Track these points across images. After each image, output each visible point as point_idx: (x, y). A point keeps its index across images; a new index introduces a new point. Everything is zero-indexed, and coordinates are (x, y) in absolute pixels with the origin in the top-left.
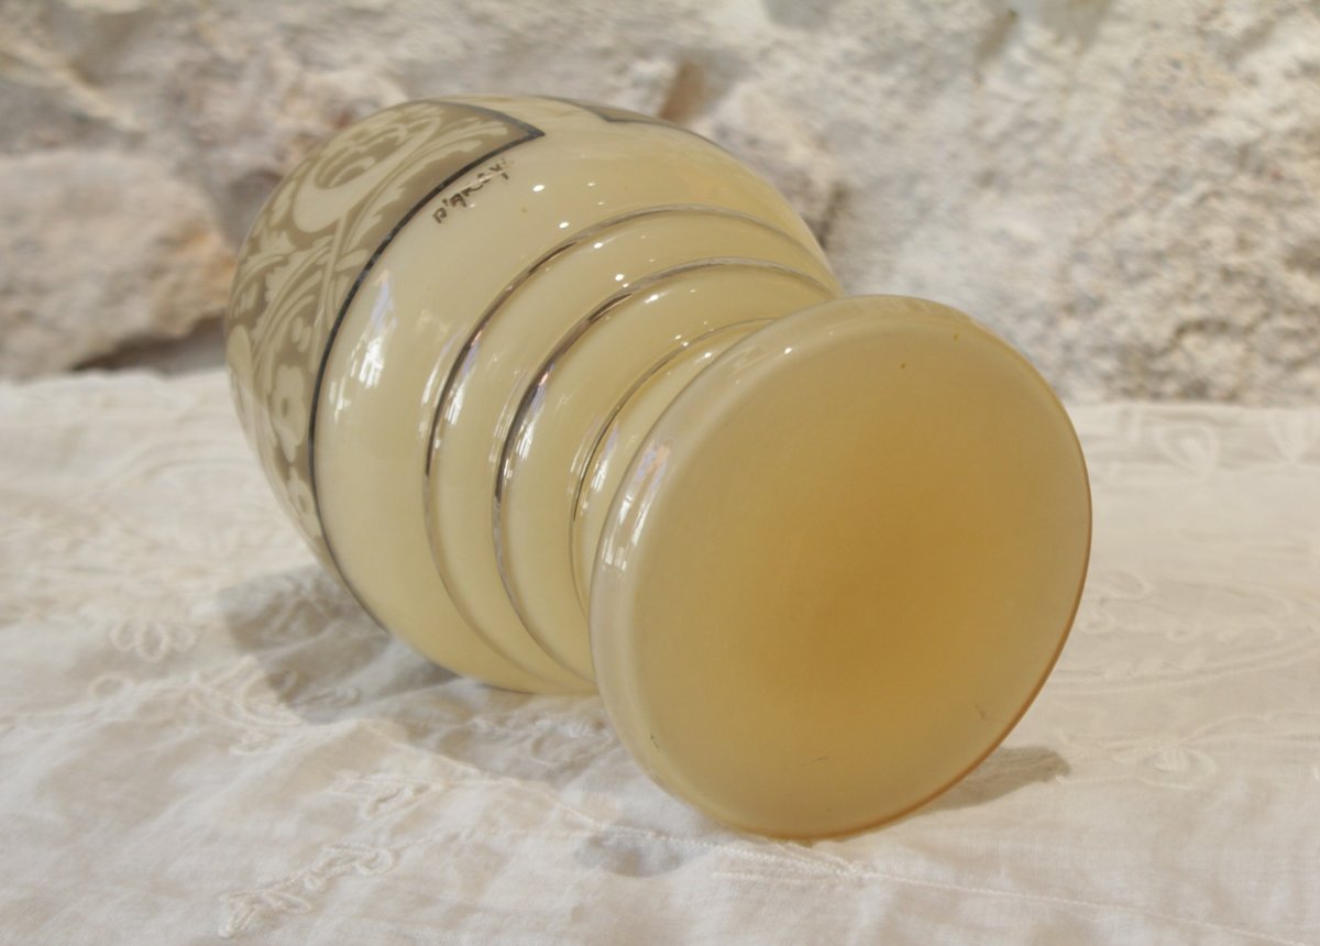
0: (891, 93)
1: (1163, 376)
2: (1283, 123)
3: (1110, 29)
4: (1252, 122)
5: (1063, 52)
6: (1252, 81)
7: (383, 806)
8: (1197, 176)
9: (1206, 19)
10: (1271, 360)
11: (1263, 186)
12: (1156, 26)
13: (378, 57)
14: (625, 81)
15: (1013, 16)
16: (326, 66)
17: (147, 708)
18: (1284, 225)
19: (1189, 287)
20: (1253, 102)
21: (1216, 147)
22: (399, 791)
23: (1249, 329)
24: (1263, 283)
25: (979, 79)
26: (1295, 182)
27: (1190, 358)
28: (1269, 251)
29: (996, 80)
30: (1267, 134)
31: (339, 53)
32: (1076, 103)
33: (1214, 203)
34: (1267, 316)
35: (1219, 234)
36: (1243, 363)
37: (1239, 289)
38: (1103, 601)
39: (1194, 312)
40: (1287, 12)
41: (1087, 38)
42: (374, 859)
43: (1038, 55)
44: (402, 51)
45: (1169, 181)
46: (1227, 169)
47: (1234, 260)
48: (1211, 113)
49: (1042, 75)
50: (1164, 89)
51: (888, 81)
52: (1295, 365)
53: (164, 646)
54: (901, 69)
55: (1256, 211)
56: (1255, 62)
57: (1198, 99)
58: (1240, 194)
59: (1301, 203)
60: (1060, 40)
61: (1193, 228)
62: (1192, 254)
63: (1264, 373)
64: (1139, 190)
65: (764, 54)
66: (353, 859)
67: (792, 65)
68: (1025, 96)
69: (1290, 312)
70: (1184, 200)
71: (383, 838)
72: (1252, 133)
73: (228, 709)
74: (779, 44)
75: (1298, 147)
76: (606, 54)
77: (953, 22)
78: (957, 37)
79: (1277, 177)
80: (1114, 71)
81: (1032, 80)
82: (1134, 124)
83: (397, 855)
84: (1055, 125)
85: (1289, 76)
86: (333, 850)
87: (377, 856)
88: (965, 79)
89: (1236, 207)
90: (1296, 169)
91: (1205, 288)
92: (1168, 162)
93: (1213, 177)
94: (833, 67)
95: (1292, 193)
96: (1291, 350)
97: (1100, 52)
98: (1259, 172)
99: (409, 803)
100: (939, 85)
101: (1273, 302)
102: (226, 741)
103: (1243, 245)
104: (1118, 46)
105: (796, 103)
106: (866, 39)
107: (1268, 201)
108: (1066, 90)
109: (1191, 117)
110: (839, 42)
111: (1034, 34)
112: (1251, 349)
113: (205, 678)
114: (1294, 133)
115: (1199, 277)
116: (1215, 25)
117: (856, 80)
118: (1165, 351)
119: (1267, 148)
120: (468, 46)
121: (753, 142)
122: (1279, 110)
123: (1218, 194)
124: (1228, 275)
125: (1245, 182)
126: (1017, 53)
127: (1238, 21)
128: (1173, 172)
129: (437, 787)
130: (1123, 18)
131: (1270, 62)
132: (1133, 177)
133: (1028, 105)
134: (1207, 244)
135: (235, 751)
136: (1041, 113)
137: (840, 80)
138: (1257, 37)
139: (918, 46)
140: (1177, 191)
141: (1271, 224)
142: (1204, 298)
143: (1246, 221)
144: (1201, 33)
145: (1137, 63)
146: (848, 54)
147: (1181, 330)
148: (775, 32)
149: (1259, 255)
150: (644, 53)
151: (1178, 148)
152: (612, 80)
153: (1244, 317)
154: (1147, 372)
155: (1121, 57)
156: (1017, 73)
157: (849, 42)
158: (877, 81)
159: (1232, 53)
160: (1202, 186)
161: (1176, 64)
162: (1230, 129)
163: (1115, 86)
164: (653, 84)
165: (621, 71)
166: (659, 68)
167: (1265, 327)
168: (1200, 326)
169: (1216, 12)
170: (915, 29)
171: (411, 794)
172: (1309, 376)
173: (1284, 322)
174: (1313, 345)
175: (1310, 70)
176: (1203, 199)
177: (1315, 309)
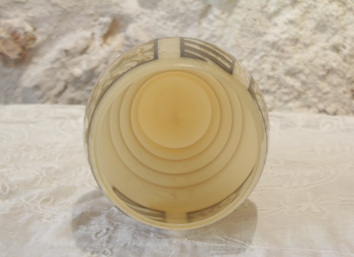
0: (175, 27)
2: (285, 36)
3: (236, 10)
4: (276, 36)
5: (224, 16)
6: (275, 25)
7: (98, 235)
8: (262, 50)
9: (263, 8)
10: (280, 100)
11: (278, 53)
12: (249, 10)
13: (23, 15)
14: (97, 23)
15: (210, 6)
16: (7, 18)
17: (13, 209)
18: (284, 64)
19: (259, 81)
20: (276, 31)
21: (266, 42)
22: (101, 230)
23: (274, 92)
24: (278, 79)
25: (200, 23)
26: (287, 52)
28: (280, 70)
29: (205, 24)
30: (280, 39)
31: (11, 14)
32: (227, 30)
33: (265, 58)
34: (279, 89)
35: (267, 66)
36: (273, 101)
37: (272, 81)
40: (285, 6)
41: (231, 12)
42: (105, 252)
43: (217, 17)
44: (30, 14)
45: (253, 52)
46: (269, 49)
47: (271, 73)
48: (265, 33)
49: (218, 23)
50: (252, 27)
51: (174, 24)
52: (287, 102)
53: (8, 189)
54: (178, 21)
55: (277, 60)
56: (276, 19)
57: (261, 29)
58: (272, 55)
59: (289, 58)
60: (223, 13)
61: (259, 65)
62: (259, 72)
63: (279, 104)
64: (245, 54)
65: (138, 16)
66: (99, 252)
67: (146, 19)
68: (213, 29)
69: (286, 87)
70: (257, 57)
71: (104, 245)
72: (276, 39)
73: (36, 208)
74: (142, 13)
75: (288, 43)
76: (92, 15)
77: (193, 8)
78: (194, 12)
79: (283, 51)
80: (238, 22)
81: (215, 24)
82: (243, 36)
83: (111, 250)
84: (221, 36)
85: (286, 23)
86: (91, 249)
87: (105, 251)
88: (196, 24)
89: (272, 59)
90: (288, 49)
91: (263, 81)
92: (253, 47)
93: (265, 51)
94: (158, 20)
95: (286, 55)
96: (286, 98)
97: (234, 16)
98: (278, 49)
99: (106, 234)
100: (189, 25)
101: (281, 84)
102: (40, 217)
103: (273, 69)
104: (239, 15)
105: (147, 30)
106: (168, 12)
107: (280, 57)
108: (225, 27)
109: (260, 34)
110: (160, 13)
111: (216, 11)
112: (275, 98)
113: (27, 200)
114: (287, 39)
115: (261, 78)
116: (266, 9)
117: (165, 24)
119: (280, 43)
120: (51, 13)
121: (137, 41)
122: (283, 33)
123: (266, 56)
124: (269, 77)
125: (274, 52)
126: (211, 17)
127: (272, 9)
128: (254, 49)
129: (112, 228)
130: (240, 7)
131: (280, 20)
132: (243, 51)
133: (214, 31)
134: (263, 69)
135: (44, 220)
136: (217, 33)
137: (160, 24)
138: (277, 13)
139: (183, 14)
140: (255, 55)
141: (281, 64)
142: (263, 84)
143: (274, 63)
144: (262, 12)
145: (244, 19)
146: (162, 16)
148: (141, 10)
149: (277, 72)
150: (102, 15)
151: (256, 43)
152: (93, 23)
153: (273, 88)
155: (240, 18)
156: (211, 22)
157: (163, 13)
158: (171, 24)
159: (270, 17)
160: (262, 53)
161: (255, 20)
162: (270, 38)
163: (238, 26)
164: (105, 24)
165: (96, 20)
166: (107, 20)
167: (279, 91)
169: (266, 6)
170: (182, 9)
171: (105, 231)
172: (290, 105)
173: (284, 90)
174: (292, 96)
175: (291, 22)
176: (262, 57)
177: (293, 87)
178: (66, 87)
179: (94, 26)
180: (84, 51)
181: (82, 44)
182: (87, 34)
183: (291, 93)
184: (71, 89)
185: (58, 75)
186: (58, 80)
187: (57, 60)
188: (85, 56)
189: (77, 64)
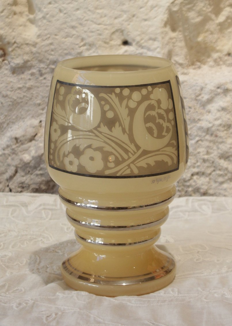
1: (189, 186)
2: (218, 122)
4: (210, 123)
6: (209, 112)
7: (48, 318)
8: (197, 136)
9: (197, 96)
10: (216, 182)
11: (213, 138)
12: (185, 98)
18: (218, 148)
19: (195, 164)
20: (210, 117)
21: (201, 128)
23: (210, 174)
24: (213, 162)
26: (220, 137)
27: (195, 181)
28: (214, 154)
30: (214, 125)
33: (200, 142)
34: (214, 171)
35: (202, 150)
36: (209, 183)
37: (207, 164)
38: (198, 252)
39: (196, 170)
40: (218, 94)
46: (204, 134)
47: (206, 157)
48: (199, 120)
50: (187, 114)
52: (222, 183)
55: (211, 144)
56: (209, 107)
57: (196, 116)
58: (207, 140)
59: (222, 142)
61: (195, 149)
62: (195, 155)
63: (214, 185)
69: (220, 170)
70: (193, 142)
72: (210, 125)
75: (221, 128)
76: (39, 105)
79: (216, 136)
85: (219, 111)
89: (206, 144)
90: (221, 134)
91: (199, 164)
93: (200, 136)
95: (220, 140)
96: (221, 179)
98: (212, 135)
99: (54, 319)
101: (216, 167)
103: (208, 153)
107: (214, 142)
109: (195, 121)
112: (210, 179)
114: (220, 125)
115: (197, 162)
116: (200, 98)
118: (189, 180)
119: (213, 129)
122: (216, 119)
123: (201, 140)
124: (204, 161)
125: (208, 137)
127: (205, 97)
128: (190, 135)
131: (214, 107)
134: (199, 153)
138: (210, 101)
140: (191, 139)
141: (215, 148)
142: (198, 166)
143: (208, 147)
144: (196, 100)
147: (192, 175)
149: (212, 155)
151: (191, 129)
152: (41, 112)
153: (209, 171)
154: (184, 186)
159: (204, 105)
160: (197, 139)
161: (190, 108)
162: (204, 124)
167: (213, 173)
168: (197, 174)
169: (200, 95)
171: (55, 315)
172: (225, 186)
173: (218, 172)
174: (226, 178)
175: (224, 109)
176: (198, 141)
177: (227, 169)
178: (16, 172)
179: (42, 114)
180: (32, 139)
181: (31, 132)
182: (36, 122)
183: (226, 175)
184: (20, 173)
185: (9, 160)
186: (9, 165)
187: (8, 146)
188: (33, 142)
189: (26, 150)
